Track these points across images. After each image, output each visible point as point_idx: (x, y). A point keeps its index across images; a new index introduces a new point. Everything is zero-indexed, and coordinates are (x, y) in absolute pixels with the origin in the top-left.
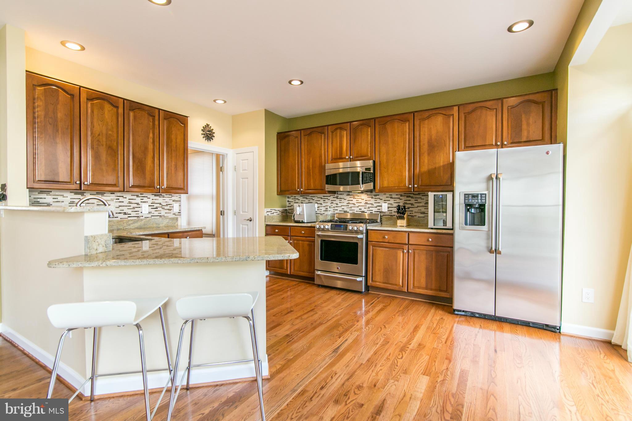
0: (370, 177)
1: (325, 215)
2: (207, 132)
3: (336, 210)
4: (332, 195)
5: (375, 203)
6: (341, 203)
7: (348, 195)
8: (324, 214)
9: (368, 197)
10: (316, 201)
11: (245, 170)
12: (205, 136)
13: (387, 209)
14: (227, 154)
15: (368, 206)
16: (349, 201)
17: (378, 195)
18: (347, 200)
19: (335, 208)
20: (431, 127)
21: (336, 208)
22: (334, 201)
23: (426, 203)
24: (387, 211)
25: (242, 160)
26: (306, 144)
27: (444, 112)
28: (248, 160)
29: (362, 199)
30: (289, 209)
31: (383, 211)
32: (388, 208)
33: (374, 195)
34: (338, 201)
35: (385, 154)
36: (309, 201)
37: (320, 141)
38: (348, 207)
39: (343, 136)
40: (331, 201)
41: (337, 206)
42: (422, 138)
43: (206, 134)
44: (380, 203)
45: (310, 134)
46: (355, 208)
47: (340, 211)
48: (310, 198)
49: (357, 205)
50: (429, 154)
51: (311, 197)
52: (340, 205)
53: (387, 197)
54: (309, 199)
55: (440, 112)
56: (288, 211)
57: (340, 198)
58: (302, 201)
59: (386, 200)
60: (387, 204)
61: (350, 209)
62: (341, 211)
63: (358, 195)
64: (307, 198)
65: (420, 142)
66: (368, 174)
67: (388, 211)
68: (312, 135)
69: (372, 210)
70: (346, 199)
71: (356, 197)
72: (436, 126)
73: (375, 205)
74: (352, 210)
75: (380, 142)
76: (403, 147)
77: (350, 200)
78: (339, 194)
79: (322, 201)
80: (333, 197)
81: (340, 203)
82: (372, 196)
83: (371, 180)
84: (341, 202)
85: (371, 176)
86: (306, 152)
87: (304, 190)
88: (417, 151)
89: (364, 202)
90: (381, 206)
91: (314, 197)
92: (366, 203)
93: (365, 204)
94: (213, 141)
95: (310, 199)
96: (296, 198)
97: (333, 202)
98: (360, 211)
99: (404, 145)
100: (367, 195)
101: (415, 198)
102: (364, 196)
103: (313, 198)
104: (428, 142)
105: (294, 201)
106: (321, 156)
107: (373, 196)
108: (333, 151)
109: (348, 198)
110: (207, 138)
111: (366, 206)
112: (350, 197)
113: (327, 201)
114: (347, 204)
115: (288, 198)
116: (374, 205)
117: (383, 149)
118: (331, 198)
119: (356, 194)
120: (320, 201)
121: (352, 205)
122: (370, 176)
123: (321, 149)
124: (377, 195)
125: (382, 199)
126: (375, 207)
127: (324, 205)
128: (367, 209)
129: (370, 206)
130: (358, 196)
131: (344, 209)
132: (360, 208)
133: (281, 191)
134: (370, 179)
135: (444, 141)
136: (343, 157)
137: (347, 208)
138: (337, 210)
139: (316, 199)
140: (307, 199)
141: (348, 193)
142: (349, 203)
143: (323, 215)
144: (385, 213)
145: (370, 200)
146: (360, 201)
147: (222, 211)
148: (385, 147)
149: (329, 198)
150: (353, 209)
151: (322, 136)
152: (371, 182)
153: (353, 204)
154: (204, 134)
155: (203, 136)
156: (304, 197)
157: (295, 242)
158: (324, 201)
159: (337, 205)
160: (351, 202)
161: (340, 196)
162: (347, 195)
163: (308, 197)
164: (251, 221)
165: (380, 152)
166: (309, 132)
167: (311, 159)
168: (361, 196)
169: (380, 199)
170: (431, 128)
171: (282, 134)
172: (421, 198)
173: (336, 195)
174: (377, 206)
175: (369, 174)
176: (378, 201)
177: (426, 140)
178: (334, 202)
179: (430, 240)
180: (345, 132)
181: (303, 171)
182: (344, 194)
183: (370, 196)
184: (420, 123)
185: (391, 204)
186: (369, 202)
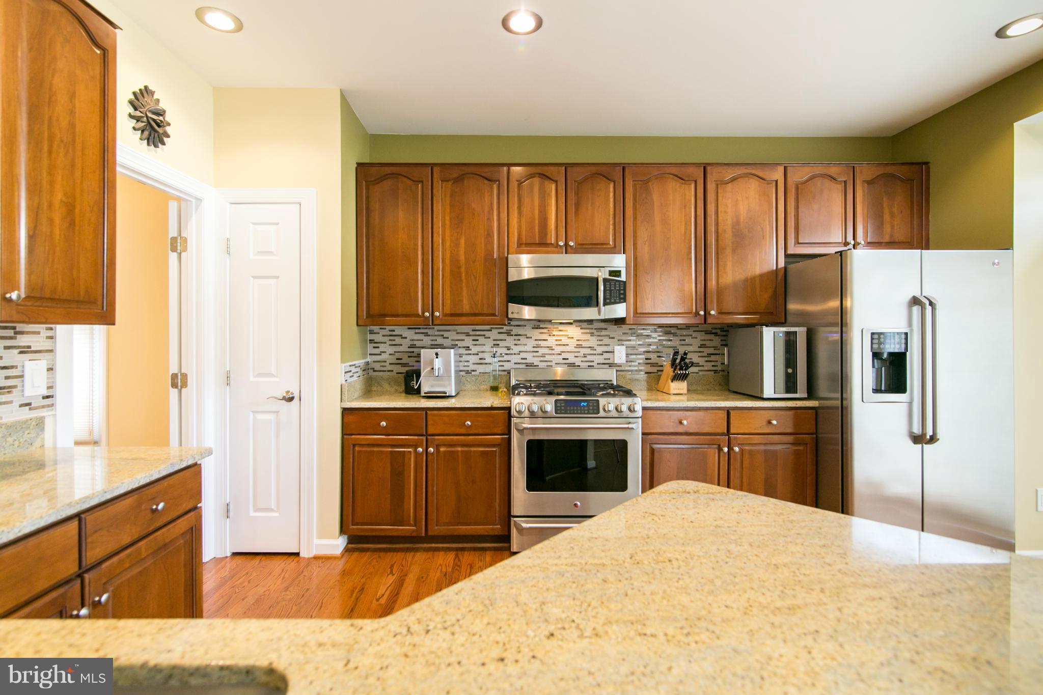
0: (620, 290)
1: (477, 373)
2: (150, 115)
3: (505, 361)
4: (496, 328)
5: (598, 345)
6: (519, 345)
7: (537, 328)
8: (474, 371)
9: (582, 333)
10: (452, 340)
11: (269, 253)
12: (141, 125)
13: (625, 357)
14: (199, 200)
15: (583, 351)
16: (540, 342)
17: (606, 329)
18: (534, 338)
19: (503, 357)
20: (739, 198)
21: (506, 358)
22: (501, 340)
23: (701, 345)
24: (625, 362)
25: (254, 224)
26: (448, 202)
27: (760, 174)
28: (278, 224)
29: (569, 338)
30: (374, 362)
31: (615, 362)
32: (627, 355)
33: (595, 329)
34: (510, 341)
35: (647, 245)
36: (432, 340)
37: (487, 199)
38: (535, 354)
39: (549, 195)
40: (494, 340)
41: (508, 352)
42: (720, 219)
43: (145, 119)
44: (609, 345)
45: (459, 179)
46: (553, 357)
47: (515, 363)
48: (437, 333)
49: (558, 349)
50: (734, 251)
51: (438, 331)
52: (516, 349)
53: (624, 333)
54: (432, 336)
55: (753, 172)
56: (370, 366)
57: (516, 335)
58: (413, 340)
59: (622, 340)
60: (624, 347)
61: (542, 359)
62: (519, 363)
63: (559, 329)
64: (426, 334)
65: (717, 224)
66: (615, 285)
67: (627, 361)
68: (466, 182)
69: (593, 361)
70: (531, 338)
71: (554, 333)
72: (747, 198)
73: (600, 350)
74: (546, 361)
75: (635, 219)
76: (685, 233)
77: (540, 340)
78: (514, 326)
79: (468, 342)
80: (499, 333)
81: (516, 345)
82: (592, 331)
83: (622, 296)
84: (519, 342)
85: (622, 288)
86: (447, 222)
87: (441, 317)
88: (711, 242)
89: (572, 344)
90: (611, 352)
91: (449, 331)
92: (579, 346)
93: (575, 347)
94: (163, 150)
95: (436, 336)
96: (394, 333)
97: (498, 342)
98: (566, 364)
99: (686, 229)
100: (581, 329)
101: (681, 336)
102: (575, 332)
103: (446, 334)
104: (733, 227)
105: (390, 340)
106: (489, 235)
107: (594, 331)
108: (524, 227)
109: (536, 334)
110: (146, 133)
111: (579, 352)
112: (540, 333)
113: (481, 340)
114: (534, 347)
115: (372, 332)
116: (596, 350)
117: (643, 234)
118: (494, 334)
119: (556, 326)
120: (463, 340)
121: (546, 351)
122: (620, 287)
123: (490, 219)
124: (602, 329)
125: (613, 338)
126: (598, 354)
127: (474, 350)
128: (580, 359)
129: (588, 351)
130: (560, 331)
131: (526, 359)
132: (564, 355)
133: (369, 315)
134: (620, 294)
135: (762, 229)
136: (548, 242)
137: (534, 356)
138: (508, 361)
139: (452, 335)
140: (429, 336)
141: (538, 323)
142: (538, 346)
143: (473, 373)
144: (621, 366)
145: (589, 340)
146: (565, 340)
147: (176, 375)
148: (647, 230)
149: (487, 334)
150: (548, 358)
151: (492, 188)
152: (622, 301)
153: (548, 347)
154: (138, 119)
155: (133, 125)
156: (417, 331)
157: (442, 449)
158: (473, 340)
159: (509, 349)
160: (543, 343)
161: (515, 331)
162: (533, 328)
163: (430, 332)
164: (291, 399)
165: (635, 237)
166: (455, 174)
167: (463, 241)
168: (567, 331)
169: (610, 338)
170: (737, 200)
171: (374, 169)
172: (691, 335)
173: (506, 328)
174: (604, 352)
175: (617, 283)
176: (606, 341)
177: (729, 222)
178: (501, 343)
179: (774, 422)
180: (553, 186)
181: (438, 269)
182: (525, 326)
183: (588, 331)
184: (717, 188)
185: (633, 347)
186: (584, 344)
